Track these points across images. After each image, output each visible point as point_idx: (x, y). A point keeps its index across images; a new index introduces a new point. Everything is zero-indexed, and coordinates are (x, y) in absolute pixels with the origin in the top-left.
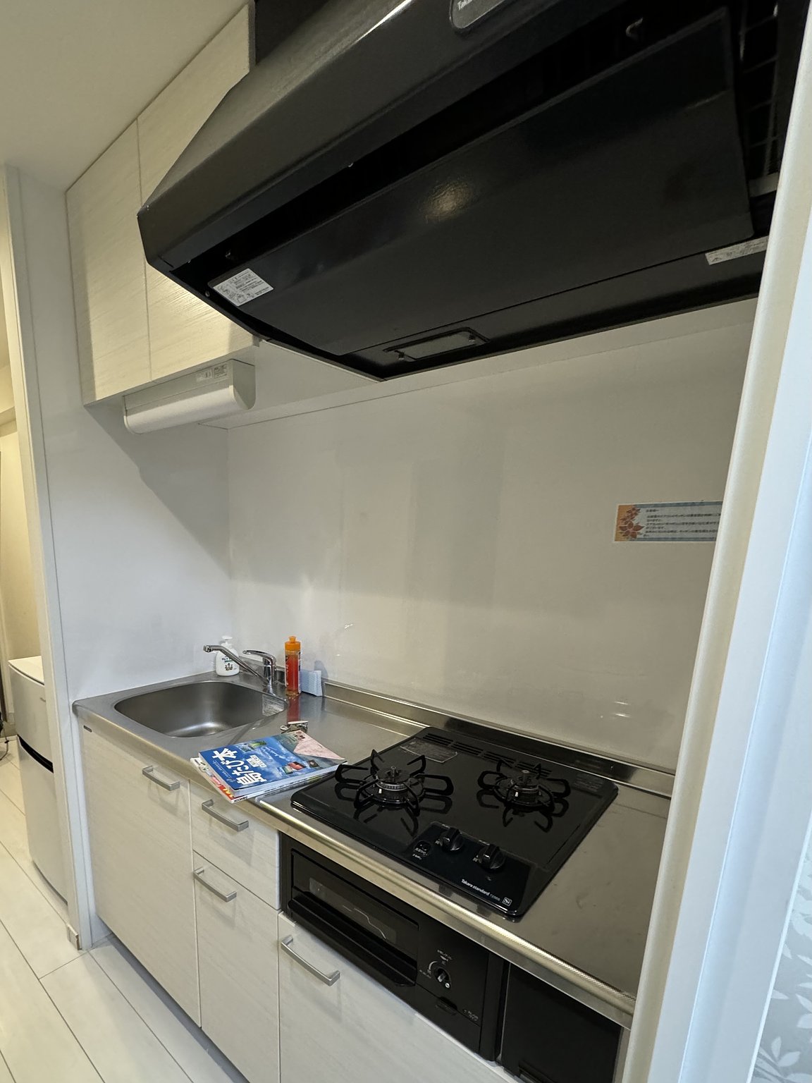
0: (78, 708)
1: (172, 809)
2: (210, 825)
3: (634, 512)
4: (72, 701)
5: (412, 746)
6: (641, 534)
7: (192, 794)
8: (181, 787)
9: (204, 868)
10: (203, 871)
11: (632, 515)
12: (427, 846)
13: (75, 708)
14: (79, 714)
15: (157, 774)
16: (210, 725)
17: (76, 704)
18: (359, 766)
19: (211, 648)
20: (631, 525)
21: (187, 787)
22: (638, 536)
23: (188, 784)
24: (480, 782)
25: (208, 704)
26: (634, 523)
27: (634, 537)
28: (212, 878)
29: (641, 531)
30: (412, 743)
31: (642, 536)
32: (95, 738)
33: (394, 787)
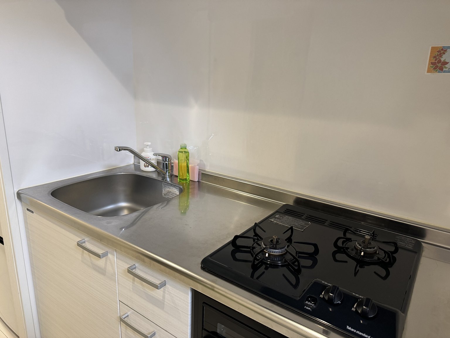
0: (22, 195)
1: (102, 271)
2: (133, 283)
3: (442, 52)
4: (16, 190)
5: (278, 218)
6: (446, 68)
7: (118, 260)
8: (109, 255)
9: (129, 313)
10: (128, 316)
11: (441, 54)
12: (314, 300)
13: (19, 195)
14: (22, 200)
15: (88, 245)
16: (123, 204)
17: (20, 192)
18: (245, 235)
19: (121, 149)
20: (440, 61)
21: (114, 255)
22: (444, 69)
23: (115, 253)
24: (335, 244)
25: (121, 189)
26: (442, 60)
27: (441, 69)
28: (134, 321)
29: (446, 66)
30: (277, 216)
31: (447, 69)
32: (36, 218)
33: (276, 252)
